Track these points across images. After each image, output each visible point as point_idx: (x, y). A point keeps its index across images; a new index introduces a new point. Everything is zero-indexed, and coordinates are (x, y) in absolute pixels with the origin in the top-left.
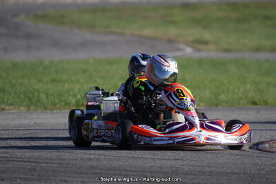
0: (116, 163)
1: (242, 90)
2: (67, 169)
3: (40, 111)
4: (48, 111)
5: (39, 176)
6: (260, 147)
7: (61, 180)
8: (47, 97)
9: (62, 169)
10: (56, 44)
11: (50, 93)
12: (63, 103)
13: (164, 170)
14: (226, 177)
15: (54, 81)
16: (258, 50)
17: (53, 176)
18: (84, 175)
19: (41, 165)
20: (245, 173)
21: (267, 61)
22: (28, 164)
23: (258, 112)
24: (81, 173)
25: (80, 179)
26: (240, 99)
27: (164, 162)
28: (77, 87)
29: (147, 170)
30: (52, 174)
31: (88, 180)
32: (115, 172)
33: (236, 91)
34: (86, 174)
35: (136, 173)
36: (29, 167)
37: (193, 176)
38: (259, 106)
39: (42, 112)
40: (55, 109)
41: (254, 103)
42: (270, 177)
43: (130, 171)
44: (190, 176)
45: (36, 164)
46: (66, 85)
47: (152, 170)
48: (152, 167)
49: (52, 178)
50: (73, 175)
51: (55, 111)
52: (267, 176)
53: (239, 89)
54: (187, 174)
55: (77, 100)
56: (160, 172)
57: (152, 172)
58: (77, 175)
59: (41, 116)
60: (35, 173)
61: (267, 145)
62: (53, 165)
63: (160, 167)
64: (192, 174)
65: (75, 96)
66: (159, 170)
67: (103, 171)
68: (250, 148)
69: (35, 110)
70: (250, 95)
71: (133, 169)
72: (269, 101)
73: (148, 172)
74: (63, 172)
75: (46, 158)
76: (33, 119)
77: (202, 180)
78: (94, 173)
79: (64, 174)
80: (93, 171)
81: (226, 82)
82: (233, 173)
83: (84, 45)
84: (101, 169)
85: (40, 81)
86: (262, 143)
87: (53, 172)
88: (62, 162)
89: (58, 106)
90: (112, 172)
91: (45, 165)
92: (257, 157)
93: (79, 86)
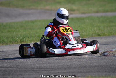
0: (42, 65)
1: (93, 30)
2: (21, 70)
3: (4, 45)
4: (8, 45)
5: (9, 73)
6: (105, 54)
7: (19, 75)
8: (7, 39)
9: (19, 70)
10: (8, 15)
11: (8, 37)
12: (14, 41)
13: (64, 67)
14: (93, 68)
15: (9, 31)
16: (97, 12)
17: (15, 73)
18: (29, 72)
19: (9, 68)
20: (101, 66)
21: (102, 17)
22: (3, 68)
23: (101, 39)
24: (28, 71)
25: (27, 74)
26: (93, 34)
27: (63, 63)
28: (19, 33)
29: (56, 67)
30: (14, 72)
31: (31, 74)
32: (43, 69)
33: (90, 30)
34: (30, 71)
35: (52, 69)
36: (4, 70)
37: (78, 69)
38: (101, 37)
39: (5, 46)
40: (11, 44)
41: (99, 35)
42: (112, 67)
43: (49, 68)
44: (76, 69)
45: (6, 68)
46: (15, 33)
47: (59, 67)
48: (59, 66)
49: (15, 74)
50: (24, 72)
51: (11, 45)
52: (111, 67)
53: (91, 29)
54: (75, 68)
55: (20, 39)
56: (62, 68)
57: (59, 68)
58: (26, 72)
59: (5, 47)
60: (7, 72)
61: (108, 53)
62: (14, 68)
63: (62, 66)
64: (77, 68)
65: (19, 37)
66: (62, 67)
67: (37, 69)
68: (101, 55)
69: (2, 45)
70: (97, 32)
71: (50, 68)
72: (105, 34)
73: (57, 68)
74: (19, 71)
75: (10, 66)
76: (2, 49)
77: (82, 70)
78: (33, 71)
79: (20, 72)
80: (33, 70)
81: (85, 27)
82: (95, 66)
83: (20, 15)
84: (36, 69)
85: (2, 32)
86: (106, 52)
87: (15, 71)
88: (18, 67)
89: (12, 42)
90: (41, 69)
91: (11, 68)
92: (104, 58)
93: (20, 33)
